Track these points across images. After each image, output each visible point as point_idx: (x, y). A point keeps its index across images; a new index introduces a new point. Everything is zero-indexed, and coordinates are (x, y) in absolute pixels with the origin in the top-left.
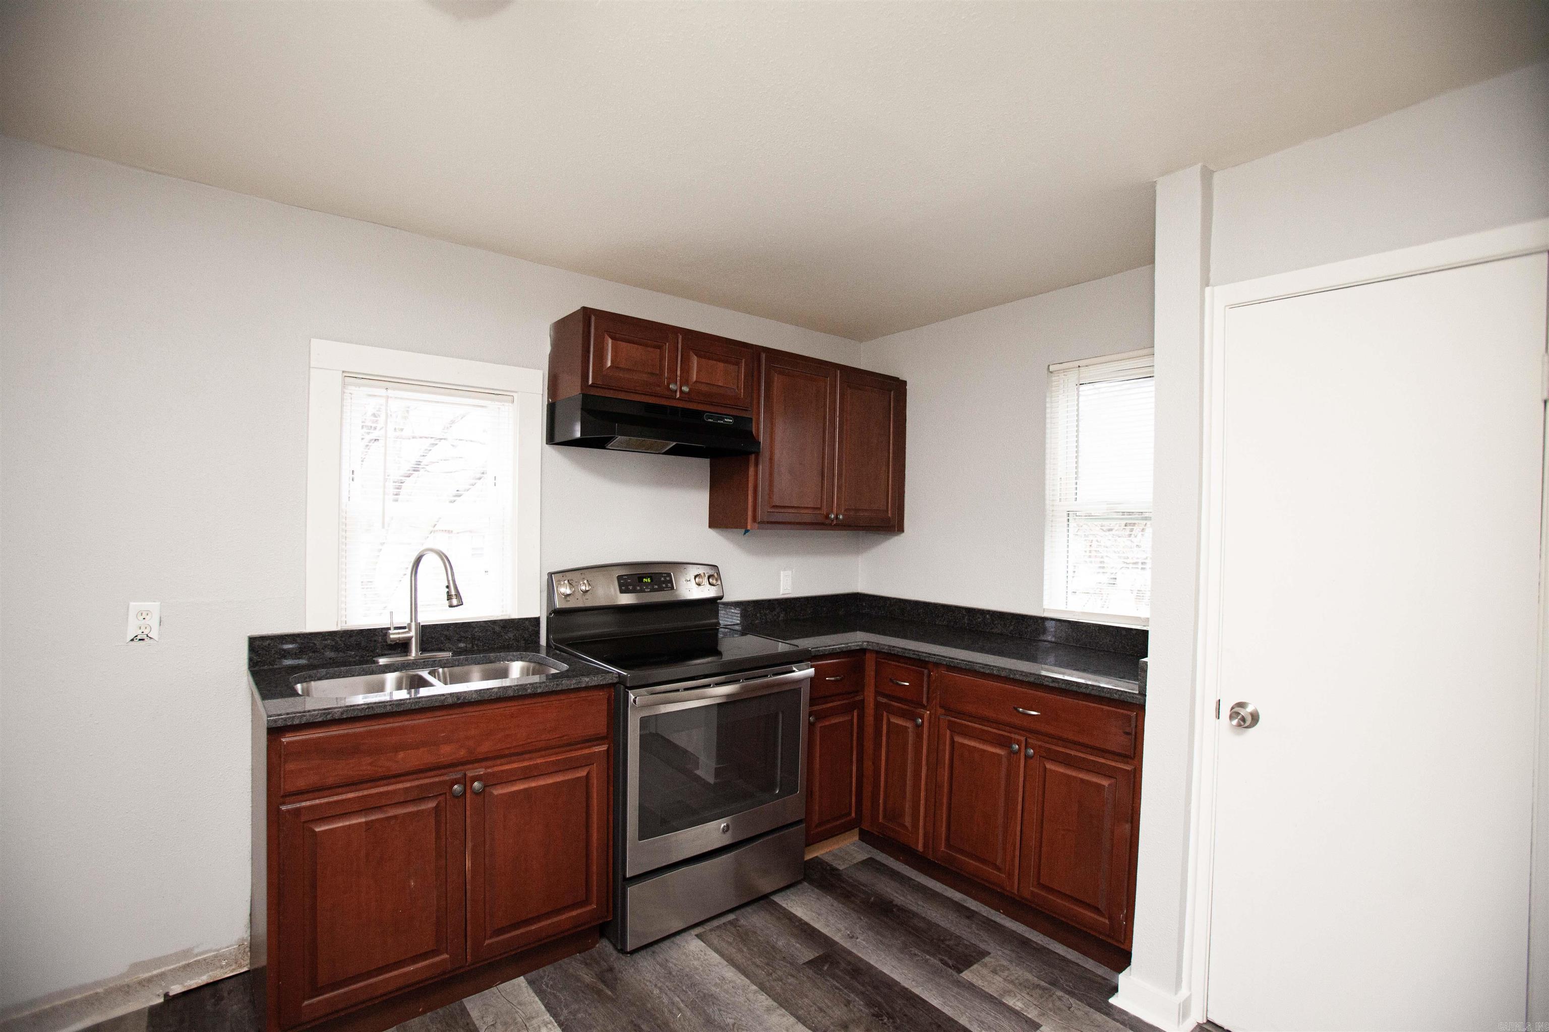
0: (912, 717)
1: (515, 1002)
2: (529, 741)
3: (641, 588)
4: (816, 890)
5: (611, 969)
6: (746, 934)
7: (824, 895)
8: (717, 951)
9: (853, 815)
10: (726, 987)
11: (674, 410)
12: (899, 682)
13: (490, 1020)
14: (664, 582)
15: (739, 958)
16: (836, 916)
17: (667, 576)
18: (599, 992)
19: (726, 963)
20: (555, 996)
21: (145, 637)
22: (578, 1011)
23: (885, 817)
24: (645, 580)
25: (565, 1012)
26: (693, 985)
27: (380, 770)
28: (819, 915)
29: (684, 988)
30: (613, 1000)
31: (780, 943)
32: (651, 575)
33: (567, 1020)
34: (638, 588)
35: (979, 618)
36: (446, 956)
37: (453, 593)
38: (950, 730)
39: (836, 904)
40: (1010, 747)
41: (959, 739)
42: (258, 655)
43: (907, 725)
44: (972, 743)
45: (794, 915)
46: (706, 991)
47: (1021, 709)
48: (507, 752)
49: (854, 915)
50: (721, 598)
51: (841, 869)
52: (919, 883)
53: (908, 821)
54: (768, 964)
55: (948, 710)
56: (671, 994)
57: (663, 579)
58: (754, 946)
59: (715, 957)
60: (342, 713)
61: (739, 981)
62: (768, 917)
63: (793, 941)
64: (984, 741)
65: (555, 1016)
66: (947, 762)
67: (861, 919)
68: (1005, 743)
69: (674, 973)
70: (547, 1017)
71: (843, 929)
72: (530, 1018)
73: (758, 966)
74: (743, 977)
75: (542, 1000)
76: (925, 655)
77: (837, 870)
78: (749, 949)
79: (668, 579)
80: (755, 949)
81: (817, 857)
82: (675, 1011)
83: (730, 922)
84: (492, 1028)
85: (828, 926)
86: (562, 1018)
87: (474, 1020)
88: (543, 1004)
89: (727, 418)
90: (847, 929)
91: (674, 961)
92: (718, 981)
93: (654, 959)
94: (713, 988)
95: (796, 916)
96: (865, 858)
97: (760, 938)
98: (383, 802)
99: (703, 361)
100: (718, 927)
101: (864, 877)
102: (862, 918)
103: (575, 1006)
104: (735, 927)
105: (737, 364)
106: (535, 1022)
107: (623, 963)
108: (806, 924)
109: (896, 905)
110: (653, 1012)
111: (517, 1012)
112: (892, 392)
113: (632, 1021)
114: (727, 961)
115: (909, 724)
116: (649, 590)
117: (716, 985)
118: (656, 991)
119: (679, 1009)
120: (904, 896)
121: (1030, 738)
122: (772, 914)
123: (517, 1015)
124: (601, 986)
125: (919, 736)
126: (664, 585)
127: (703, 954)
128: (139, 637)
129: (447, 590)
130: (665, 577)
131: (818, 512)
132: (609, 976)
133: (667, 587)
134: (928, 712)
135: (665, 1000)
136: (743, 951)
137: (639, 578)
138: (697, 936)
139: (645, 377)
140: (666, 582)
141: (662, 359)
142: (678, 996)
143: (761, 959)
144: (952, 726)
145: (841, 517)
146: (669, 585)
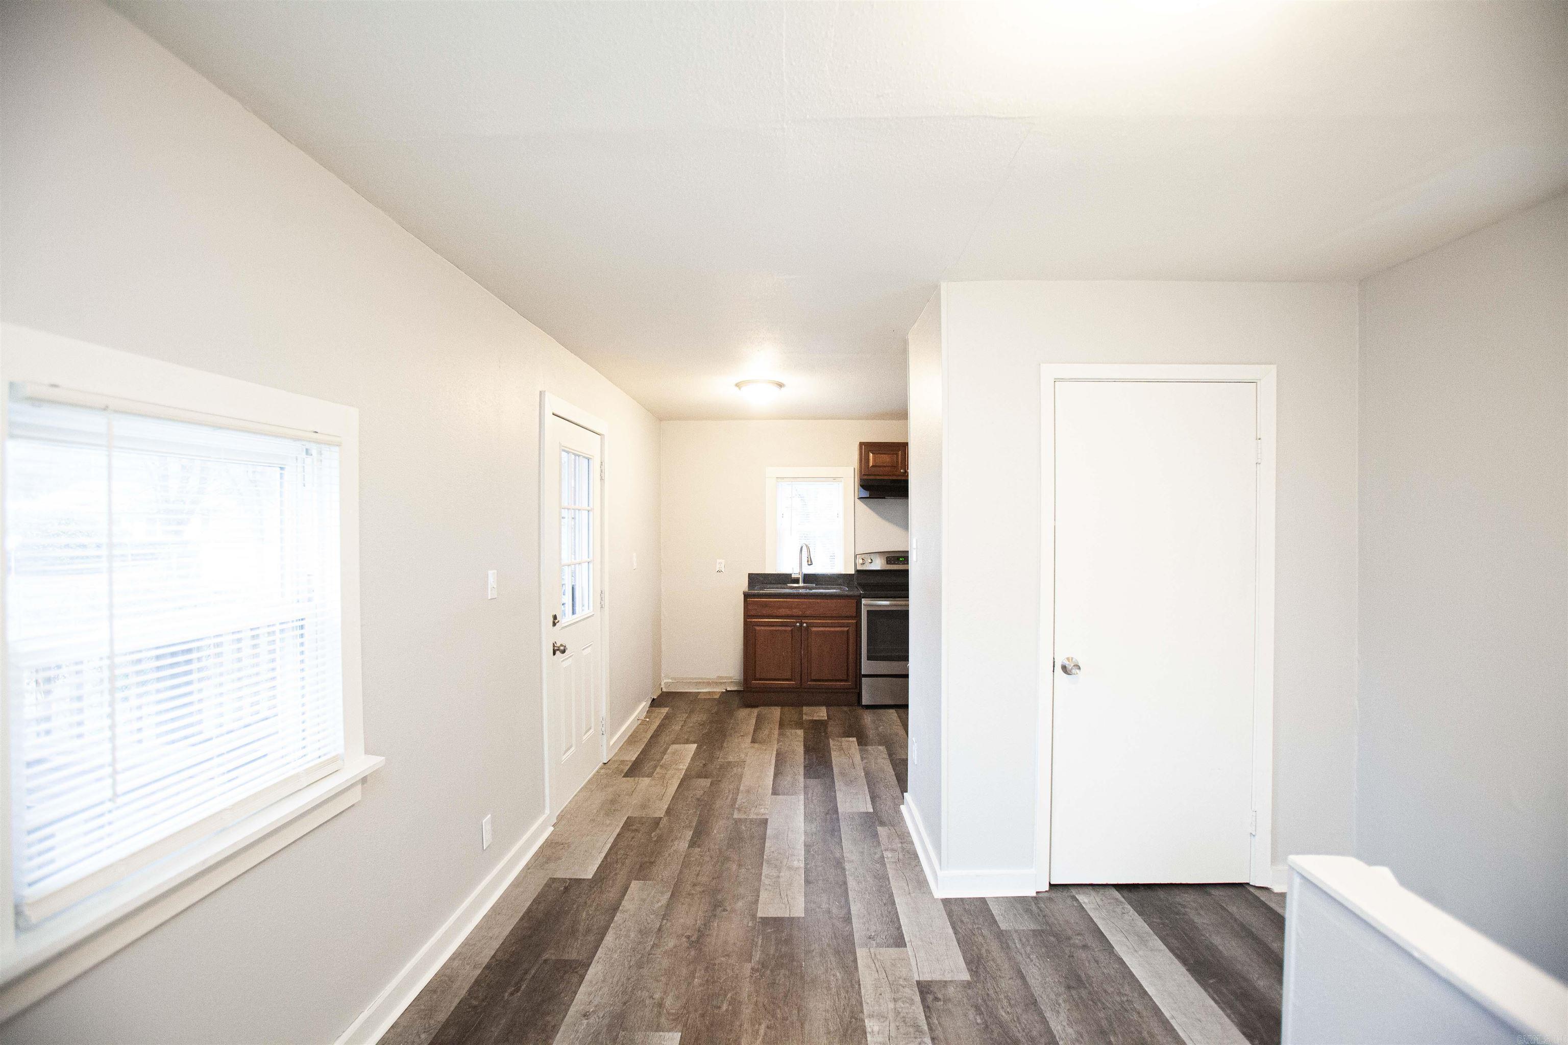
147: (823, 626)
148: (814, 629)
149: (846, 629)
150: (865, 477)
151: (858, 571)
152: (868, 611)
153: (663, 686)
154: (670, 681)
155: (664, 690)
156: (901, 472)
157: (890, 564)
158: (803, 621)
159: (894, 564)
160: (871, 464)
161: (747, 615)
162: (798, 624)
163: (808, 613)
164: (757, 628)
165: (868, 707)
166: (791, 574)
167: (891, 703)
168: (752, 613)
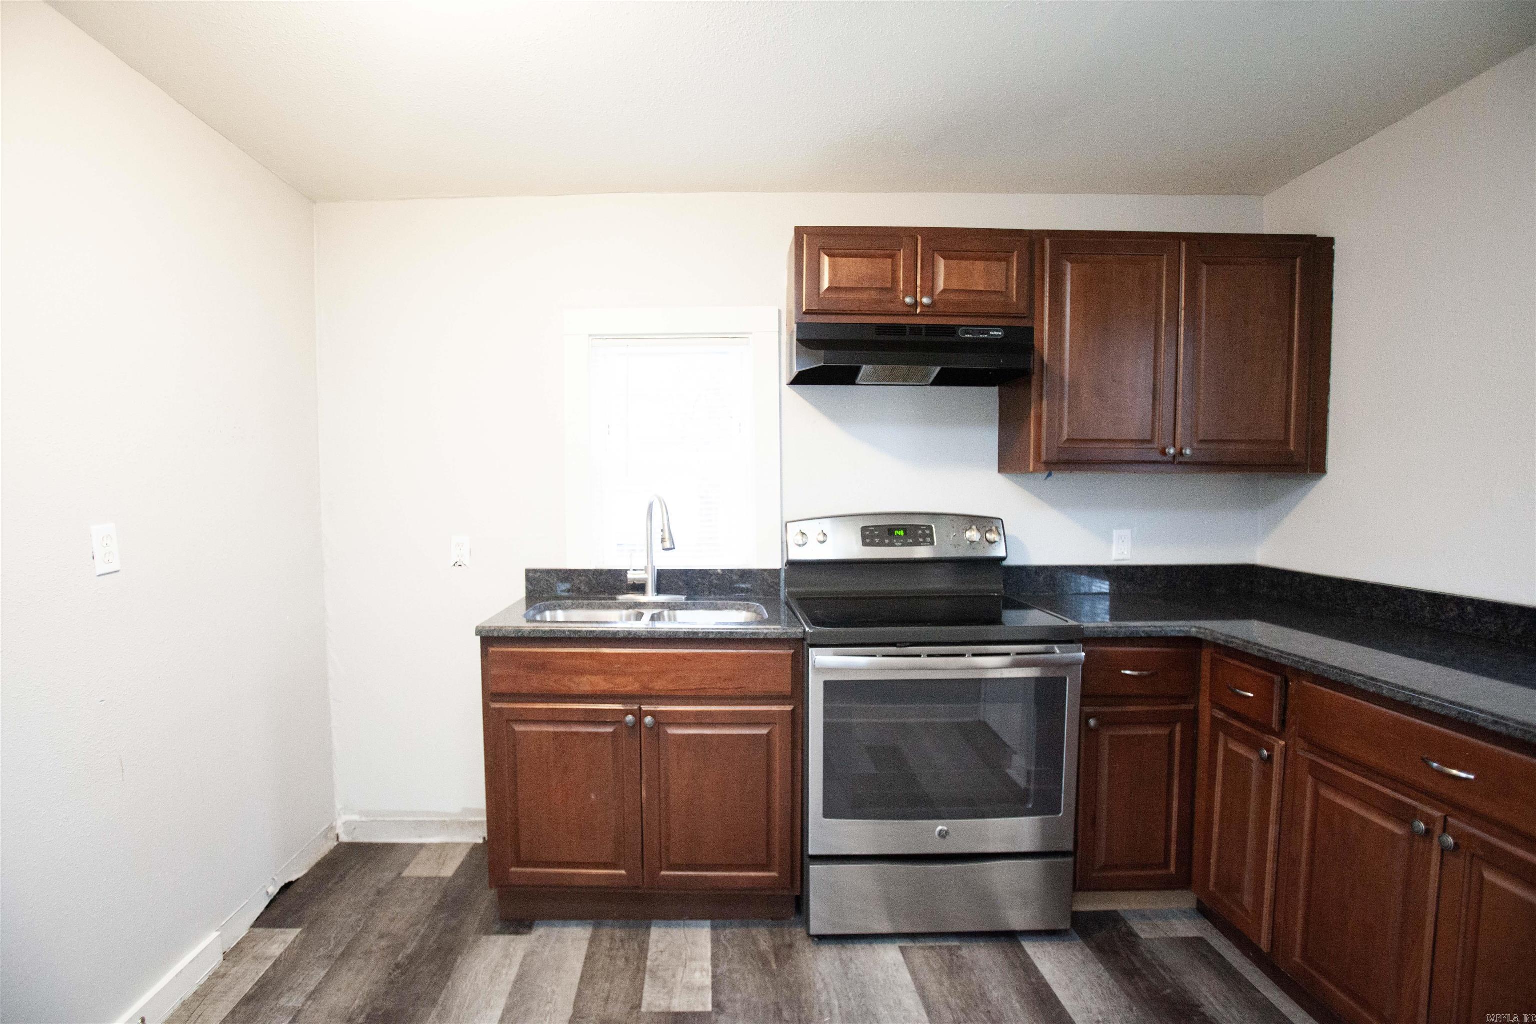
0: (1256, 746)
1: (690, 940)
2: (703, 687)
3: (890, 541)
4: (1088, 951)
5: (791, 946)
6: (960, 967)
7: (1097, 961)
8: (913, 972)
9: (1173, 869)
10: (896, 1014)
11: (916, 329)
12: (1238, 691)
13: (662, 946)
14: (921, 536)
15: (933, 989)
16: (1097, 992)
17: (927, 529)
18: (766, 963)
19: (913, 988)
20: (726, 949)
21: (462, 564)
22: (737, 971)
23: (1217, 884)
24: (897, 533)
25: (726, 966)
26: (863, 996)
27: (564, 689)
28: (1071, 981)
29: (851, 995)
30: (772, 974)
31: (995, 994)
32: (904, 527)
33: (722, 974)
34: (887, 541)
35: (1452, 610)
36: (623, 872)
37: (667, 536)
38: (1314, 777)
39: (1106, 976)
40: (1411, 824)
41: (1326, 793)
42: (532, 585)
43: (1252, 758)
44: (1350, 805)
45: (1036, 968)
46: (871, 1008)
47: (1435, 765)
48: (679, 694)
49: (1124, 1001)
50: (1004, 559)
51: (1143, 936)
52: (1266, 999)
53: (1248, 900)
54: (963, 1011)
55: (1315, 746)
56: (833, 994)
57: (920, 532)
58: (960, 985)
59: (906, 977)
60: (530, 633)
61: (917, 1014)
62: (1000, 958)
63: (1014, 998)
64: (1369, 805)
65: (715, 966)
66: (1307, 826)
67: (1132, 1010)
68: (1405, 815)
69: (850, 976)
70: (708, 965)
71: (1095, 1011)
72: (693, 959)
73: (949, 1007)
74: (923, 1012)
75: (713, 948)
76: (1275, 653)
77: (1136, 936)
78: (952, 984)
79: (928, 532)
80: (959, 988)
81: (1115, 912)
82: (826, 1013)
83: (949, 949)
84: (660, 953)
85: (1075, 999)
86: (719, 972)
87: (651, 941)
88: (712, 952)
89: (991, 331)
90: (1101, 1013)
91: (859, 964)
92: (892, 1004)
93: (840, 954)
94: (881, 1009)
95: (1037, 971)
96: (1191, 935)
97: (973, 978)
98: (568, 718)
99: (954, 263)
100: (931, 947)
101: (1173, 959)
102: (1135, 1008)
103: (737, 966)
104: (951, 955)
105: (1007, 260)
106: (695, 965)
107: (806, 944)
108: (1047, 986)
109: (1203, 1014)
110: (803, 1004)
111: (686, 949)
112: (1298, 260)
113: (778, 1003)
114: (916, 987)
115: (1253, 757)
116: (900, 544)
117: (887, 1007)
118: (820, 986)
119: (831, 1013)
120: (1225, 1007)
121: (1450, 816)
122: (1007, 957)
123: (684, 952)
124: (772, 959)
125: (1267, 777)
126: (921, 540)
127: (894, 968)
128: (458, 564)
129: (662, 533)
130: (924, 531)
131: (1149, 446)
132: (785, 952)
133: (925, 542)
134: (1283, 743)
135: (824, 998)
136: (942, 985)
137: (889, 530)
138: (900, 947)
139: (873, 295)
140: (925, 536)
141: (895, 271)
142: (839, 1000)
143: (959, 1002)
144: (1314, 769)
145: (1188, 452)
146: (929, 540)
147: (700, 720)
148: (673, 731)
149: (764, 731)
150: (809, 319)
151: (793, 565)
152: (826, 684)
153: (340, 831)
154: (356, 818)
155: (344, 839)
156: (905, 304)
157: (872, 544)
158: (644, 708)
159: (882, 544)
160: (826, 284)
161: (490, 695)
162: (630, 718)
163: (659, 685)
164: (520, 728)
165: (823, 939)
166: (626, 571)
167: (885, 928)
168: (504, 687)
